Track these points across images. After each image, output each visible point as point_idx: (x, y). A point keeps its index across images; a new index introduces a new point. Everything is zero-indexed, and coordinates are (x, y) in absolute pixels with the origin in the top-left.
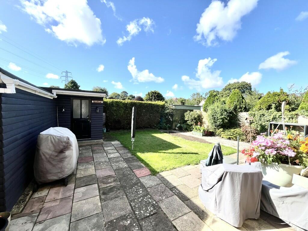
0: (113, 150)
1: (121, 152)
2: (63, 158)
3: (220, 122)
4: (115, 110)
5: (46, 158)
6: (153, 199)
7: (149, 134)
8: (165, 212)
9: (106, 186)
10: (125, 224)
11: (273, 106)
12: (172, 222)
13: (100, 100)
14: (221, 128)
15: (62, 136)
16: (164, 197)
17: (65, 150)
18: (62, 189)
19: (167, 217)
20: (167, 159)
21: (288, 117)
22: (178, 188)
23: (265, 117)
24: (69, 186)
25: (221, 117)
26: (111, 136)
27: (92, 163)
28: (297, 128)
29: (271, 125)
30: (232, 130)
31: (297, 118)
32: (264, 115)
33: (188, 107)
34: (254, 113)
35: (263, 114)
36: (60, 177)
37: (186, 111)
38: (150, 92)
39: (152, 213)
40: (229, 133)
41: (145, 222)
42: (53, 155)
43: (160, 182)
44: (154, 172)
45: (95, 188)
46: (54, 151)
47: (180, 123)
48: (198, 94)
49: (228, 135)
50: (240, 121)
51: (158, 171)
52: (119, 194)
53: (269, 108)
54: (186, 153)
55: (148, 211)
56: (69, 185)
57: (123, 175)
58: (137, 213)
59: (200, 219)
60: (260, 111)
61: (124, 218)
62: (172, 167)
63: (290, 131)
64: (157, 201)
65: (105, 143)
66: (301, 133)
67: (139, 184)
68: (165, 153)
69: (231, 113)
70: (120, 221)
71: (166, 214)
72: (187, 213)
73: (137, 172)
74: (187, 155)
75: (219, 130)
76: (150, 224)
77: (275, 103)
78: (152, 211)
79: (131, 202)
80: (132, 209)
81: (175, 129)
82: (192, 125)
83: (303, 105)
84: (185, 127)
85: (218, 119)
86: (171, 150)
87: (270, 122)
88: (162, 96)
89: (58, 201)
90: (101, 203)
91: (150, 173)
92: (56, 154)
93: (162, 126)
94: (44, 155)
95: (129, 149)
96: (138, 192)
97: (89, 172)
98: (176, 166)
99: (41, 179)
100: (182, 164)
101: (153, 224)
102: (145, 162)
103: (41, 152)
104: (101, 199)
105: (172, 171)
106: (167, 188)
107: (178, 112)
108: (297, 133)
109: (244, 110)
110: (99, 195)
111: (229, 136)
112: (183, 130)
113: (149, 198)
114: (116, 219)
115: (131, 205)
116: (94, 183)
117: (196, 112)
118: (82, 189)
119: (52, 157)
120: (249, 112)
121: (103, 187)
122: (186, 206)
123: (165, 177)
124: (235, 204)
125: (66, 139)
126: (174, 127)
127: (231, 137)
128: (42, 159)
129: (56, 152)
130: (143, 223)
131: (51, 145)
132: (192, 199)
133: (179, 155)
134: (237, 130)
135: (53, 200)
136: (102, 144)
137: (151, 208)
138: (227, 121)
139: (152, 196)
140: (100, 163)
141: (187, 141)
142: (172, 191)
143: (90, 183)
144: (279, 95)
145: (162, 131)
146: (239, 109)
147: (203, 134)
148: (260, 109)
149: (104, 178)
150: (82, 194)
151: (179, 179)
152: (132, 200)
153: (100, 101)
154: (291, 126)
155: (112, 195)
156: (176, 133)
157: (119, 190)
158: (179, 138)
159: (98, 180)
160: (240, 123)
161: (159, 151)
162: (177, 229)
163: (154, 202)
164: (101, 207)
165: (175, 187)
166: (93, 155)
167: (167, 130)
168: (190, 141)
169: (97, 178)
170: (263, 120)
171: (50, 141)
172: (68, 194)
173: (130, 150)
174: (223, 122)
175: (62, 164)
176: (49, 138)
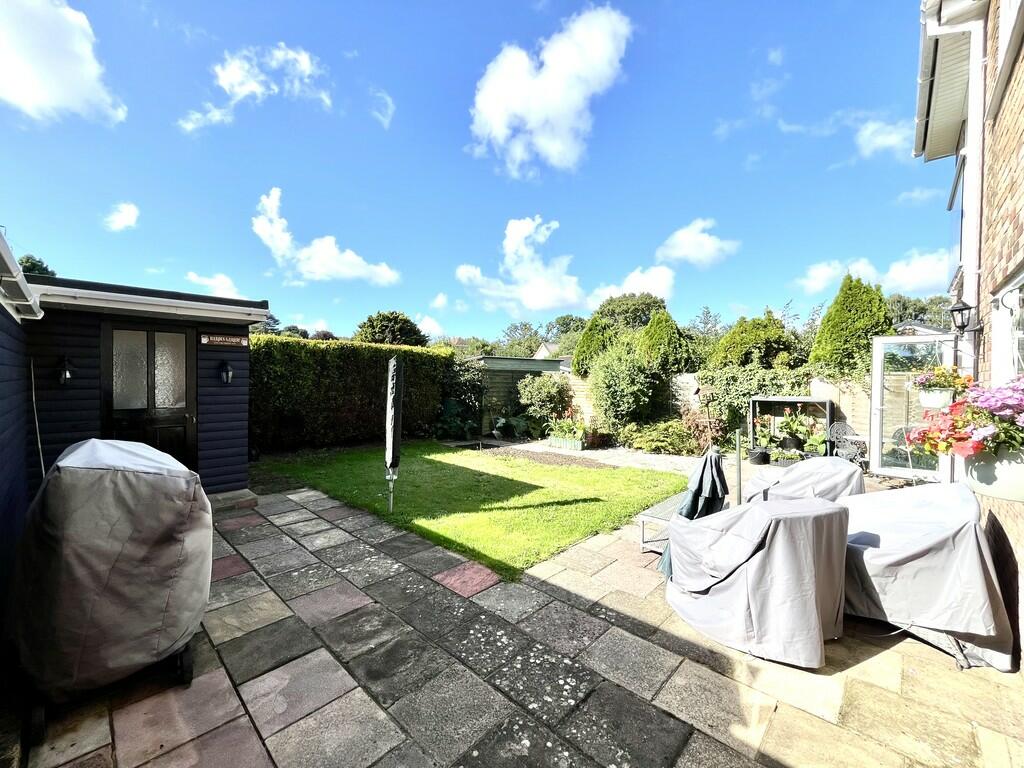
0: (313, 522)
1: (345, 525)
2: (172, 567)
3: (628, 403)
4: (282, 376)
5: (95, 576)
6: (558, 653)
7: (414, 456)
8: (617, 682)
9: (365, 649)
10: (518, 754)
11: (756, 354)
12: (653, 703)
13: (234, 335)
14: (630, 422)
15: (165, 473)
16: (585, 638)
17: (183, 528)
18: (173, 701)
19: (631, 694)
20: (524, 528)
21: (790, 381)
22: (606, 602)
23: (738, 384)
24: (199, 681)
25: (631, 390)
26: (273, 473)
27: (253, 579)
28: (811, 409)
29: (754, 402)
30: (662, 425)
31: (808, 383)
32: (735, 381)
33: (525, 362)
34: (710, 374)
35: (733, 377)
36: (161, 649)
37: (522, 375)
38: (375, 316)
39: (581, 695)
40: (654, 434)
41: (577, 727)
42: (130, 559)
43: (543, 598)
44: (507, 574)
45: (324, 667)
46: (132, 539)
47: (504, 416)
48: (526, 327)
49: (653, 440)
50: (677, 400)
51: (518, 565)
52: (434, 665)
53: (746, 360)
54: (566, 503)
55: (565, 693)
56: (200, 678)
57: (405, 599)
58: (535, 706)
59: (717, 674)
60: (725, 369)
61: (500, 735)
62: (556, 549)
63: (796, 416)
64: (572, 656)
65: (262, 500)
66: (820, 420)
67: (483, 617)
68: (501, 508)
69: (654, 376)
70: (493, 748)
71: (623, 685)
72: (678, 667)
73: (452, 581)
74: (573, 507)
75: (627, 428)
76: (595, 728)
77: (759, 348)
78: (575, 689)
79: (493, 677)
80: (511, 699)
81: (492, 436)
82: (543, 419)
83: (818, 352)
84: (523, 427)
85: (622, 396)
86: (516, 498)
87: (751, 395)
88: (419, 332)
89: (189, 749)
90: (385, 710)
91: (496, 577)
92: (141, 552)
93: (450, 428)
94: (83, 562)
95: (375, 512)
96: (495, 641)
97: (262, 614)
98: (563, 543)
99: (71, 676)
100: (577, 535)
101: (605, 726)
102: (461, 545)
103: (68, 551)
104: (374, 697)
105: (558, 558)
106: (577, 611)
107: (498, 379)
108: (811, 420)
109: (685, 366)
110: (356, 684)
111: (656, 443)
112: (515, 436)
113: (543, 653)
114: (476, 747)
115: (497, 688)
116: (310, 647)
117: (552, 379)
118: (273, 681)
119: (123, 566)
120: (700, 373)
121: (356, 653)
122: (661, 650)
123: (552, 581)
124: (805, 604)
125: (188, 482)
126: (485, 430)
127: (660, 444)
128: (75, 582)
129: (143, 542)
130: (575, 731)
131: (115, 512)
132: (664, 627)
133: (551, 511)
134: (674, 424)
135: (158, 753)
136: (253, 504)
137: (569, 680)
138: (647, 400)
139: (547, 645)
140: (288, 575)
141: (547, 467)
142: (596, 616)
143: (295, 653)
144: (765, 327)
145: (453, 445)
146: (674, 364)
147: (583, 443)
148: (725, 365)
149: (341, 624)
150: (280, 698)
151: (593, 579)
152: (491, 672)
153: (234, 340)
154: (799, 405)
155: (405, 672)
156: (498, 447)
157: (424, 649)
158: (521, 461)
159: (318, 635)
160: (676, 405)
161: (483, 507)
162: (678, 719)
163: (567, 661)
164: (392, 724)
165: (596, 604)
166: (237, 551)
167: (465, 439)
168: (555, 466)
169: (308, 627)
170: (733, 393)
171: (109, 499)
172: (219, 714)
173: (381, 516)
174: (638, 405)
175: (167, 591)
176: (107, 483)
